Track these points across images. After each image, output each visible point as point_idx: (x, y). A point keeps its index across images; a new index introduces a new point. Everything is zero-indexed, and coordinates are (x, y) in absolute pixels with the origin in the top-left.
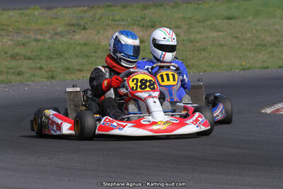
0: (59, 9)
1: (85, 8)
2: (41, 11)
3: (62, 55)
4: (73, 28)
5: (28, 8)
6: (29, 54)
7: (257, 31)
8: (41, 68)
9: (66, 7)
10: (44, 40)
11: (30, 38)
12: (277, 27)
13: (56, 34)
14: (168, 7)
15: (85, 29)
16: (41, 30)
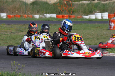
0: (13, 25)
1: (22, 25)
2: (6, 25)
3: (14, 39)
4: (18, 31)
5: (1, 24)
6: (2, 38)
7: (85, 34)
8: (7, 43)
9: (15, 24)
10: (8, 34)
11: (2, 33)
12: (92, 33)
13: (12, 33)
14: (52, 26)
15: (22, 31)
16: (6, 31)
